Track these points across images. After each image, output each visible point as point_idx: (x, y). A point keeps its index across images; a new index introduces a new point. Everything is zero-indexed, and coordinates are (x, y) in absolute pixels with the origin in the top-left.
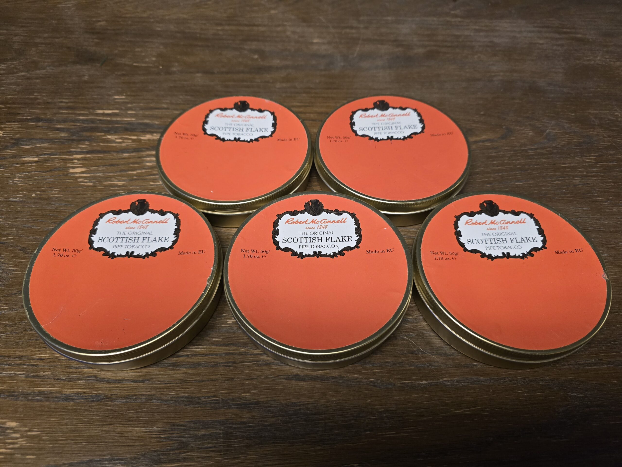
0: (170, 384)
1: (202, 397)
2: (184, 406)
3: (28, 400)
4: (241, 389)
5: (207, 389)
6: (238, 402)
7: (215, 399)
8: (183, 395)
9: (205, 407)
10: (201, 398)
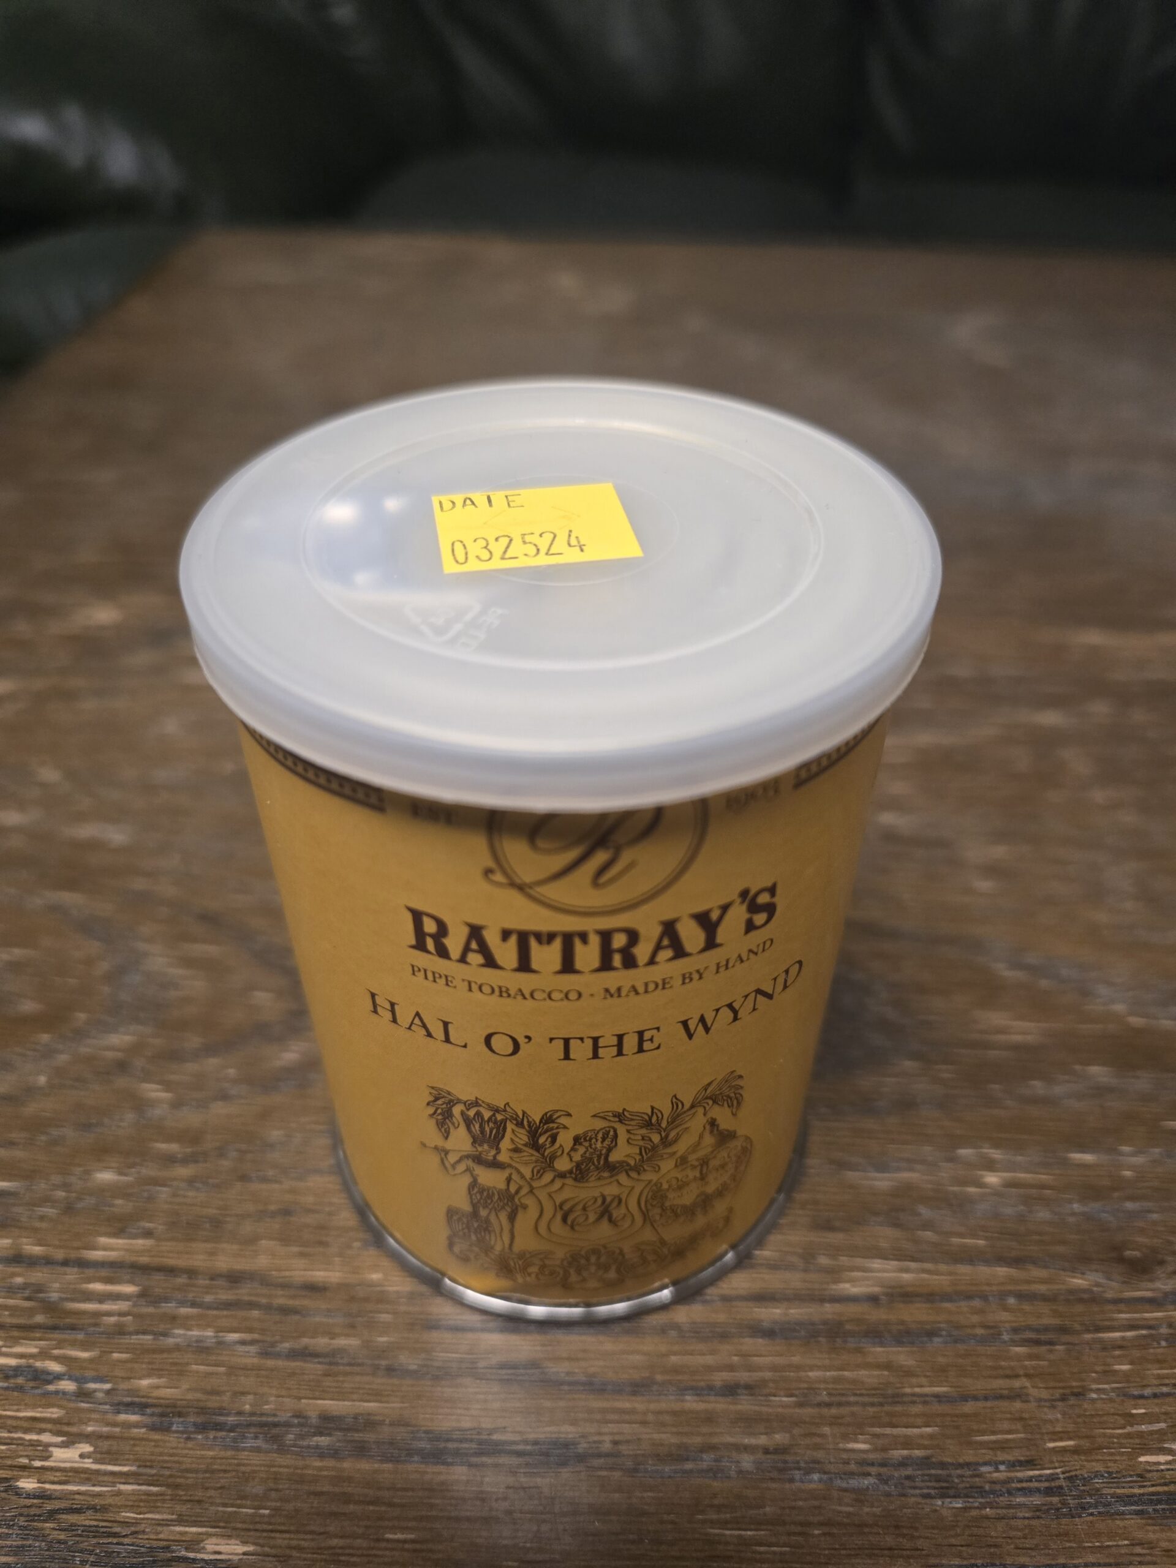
0: (840, 1404)
1: (985, 1464)
2: (920, 1500)
3: (282, 1450)
4: (1129, 1436)
5: (994, 1433)
6: (1137, 1491)
7: (1037, 1472)
8: (905, 1452)
9: (1009, 1507)
10: (984, 1469)
